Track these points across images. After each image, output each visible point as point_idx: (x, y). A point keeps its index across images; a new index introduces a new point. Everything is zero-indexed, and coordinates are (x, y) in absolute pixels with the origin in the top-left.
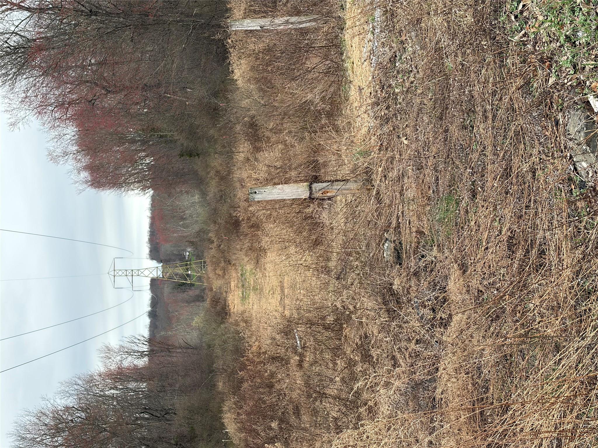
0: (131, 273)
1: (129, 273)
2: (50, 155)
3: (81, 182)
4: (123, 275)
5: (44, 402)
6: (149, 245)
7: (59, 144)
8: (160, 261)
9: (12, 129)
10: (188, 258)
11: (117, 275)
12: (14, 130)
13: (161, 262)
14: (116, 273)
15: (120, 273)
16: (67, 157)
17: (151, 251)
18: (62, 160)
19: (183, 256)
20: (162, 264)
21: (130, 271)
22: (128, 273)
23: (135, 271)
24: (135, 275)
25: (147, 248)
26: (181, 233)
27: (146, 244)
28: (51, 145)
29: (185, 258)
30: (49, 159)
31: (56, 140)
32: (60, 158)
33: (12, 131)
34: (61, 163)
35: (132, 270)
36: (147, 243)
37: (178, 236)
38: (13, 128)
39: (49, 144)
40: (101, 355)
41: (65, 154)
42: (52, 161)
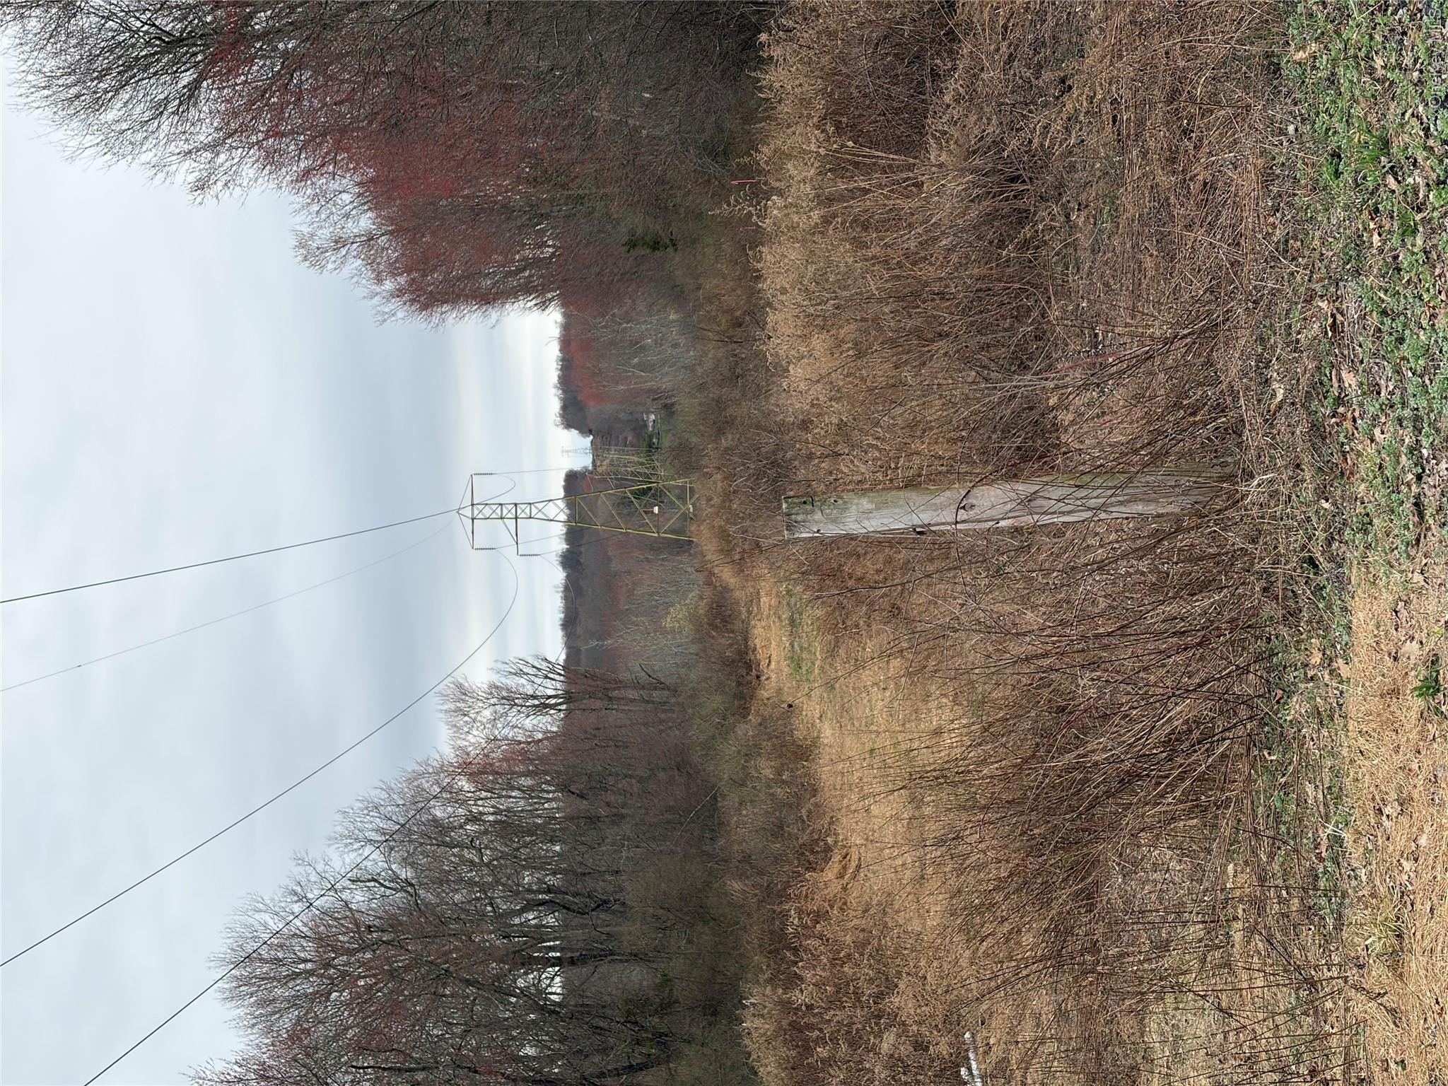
0: (513, 511)
1: (508, 512)
2: (302, 245)
3: (384, 294)
4: (494, 516)
5: (301, 869)
6: (560, 392)
7: (323, 216)
8: (585, 430)
9: (199, 200)
10: (654, 427)
11: (480, 516)
12: (205, 200)
13: (590, 432)
14: (476, 512)
15: (487, 511)
16: (343, 251)
17: (564, 408)
18: (333, 258)
19: (641, 423)
20: (591, 437)
21: (510, 507)
22: (505, 512)
23: (523, 507)
24: (523, 515)
25: (556, 398)
26: (636, 383)
27: (554, 391)
28: (302, 223)
29: (646, 426)
30: (300, 258)
31: (315, 208)
32: (327, 254)
33: (201, 204)
34: (330, 266)
35: (516, 505)
36: (555, 387)
37: (628, 390)
38: (202, 196)
39: (299, 219)
40: (445, 707)
41: (339, 243)
42: (307, 264)
